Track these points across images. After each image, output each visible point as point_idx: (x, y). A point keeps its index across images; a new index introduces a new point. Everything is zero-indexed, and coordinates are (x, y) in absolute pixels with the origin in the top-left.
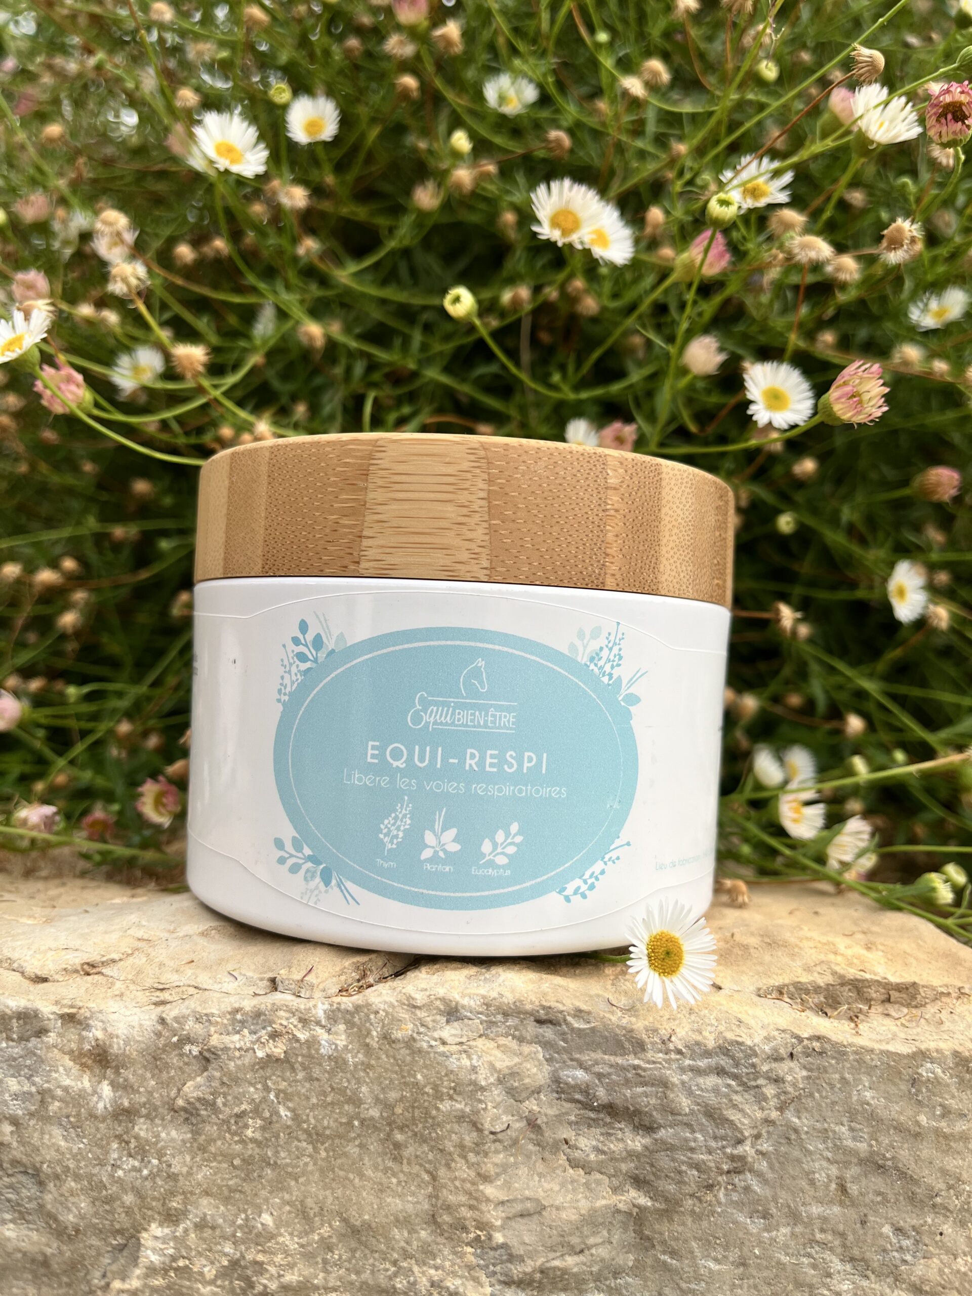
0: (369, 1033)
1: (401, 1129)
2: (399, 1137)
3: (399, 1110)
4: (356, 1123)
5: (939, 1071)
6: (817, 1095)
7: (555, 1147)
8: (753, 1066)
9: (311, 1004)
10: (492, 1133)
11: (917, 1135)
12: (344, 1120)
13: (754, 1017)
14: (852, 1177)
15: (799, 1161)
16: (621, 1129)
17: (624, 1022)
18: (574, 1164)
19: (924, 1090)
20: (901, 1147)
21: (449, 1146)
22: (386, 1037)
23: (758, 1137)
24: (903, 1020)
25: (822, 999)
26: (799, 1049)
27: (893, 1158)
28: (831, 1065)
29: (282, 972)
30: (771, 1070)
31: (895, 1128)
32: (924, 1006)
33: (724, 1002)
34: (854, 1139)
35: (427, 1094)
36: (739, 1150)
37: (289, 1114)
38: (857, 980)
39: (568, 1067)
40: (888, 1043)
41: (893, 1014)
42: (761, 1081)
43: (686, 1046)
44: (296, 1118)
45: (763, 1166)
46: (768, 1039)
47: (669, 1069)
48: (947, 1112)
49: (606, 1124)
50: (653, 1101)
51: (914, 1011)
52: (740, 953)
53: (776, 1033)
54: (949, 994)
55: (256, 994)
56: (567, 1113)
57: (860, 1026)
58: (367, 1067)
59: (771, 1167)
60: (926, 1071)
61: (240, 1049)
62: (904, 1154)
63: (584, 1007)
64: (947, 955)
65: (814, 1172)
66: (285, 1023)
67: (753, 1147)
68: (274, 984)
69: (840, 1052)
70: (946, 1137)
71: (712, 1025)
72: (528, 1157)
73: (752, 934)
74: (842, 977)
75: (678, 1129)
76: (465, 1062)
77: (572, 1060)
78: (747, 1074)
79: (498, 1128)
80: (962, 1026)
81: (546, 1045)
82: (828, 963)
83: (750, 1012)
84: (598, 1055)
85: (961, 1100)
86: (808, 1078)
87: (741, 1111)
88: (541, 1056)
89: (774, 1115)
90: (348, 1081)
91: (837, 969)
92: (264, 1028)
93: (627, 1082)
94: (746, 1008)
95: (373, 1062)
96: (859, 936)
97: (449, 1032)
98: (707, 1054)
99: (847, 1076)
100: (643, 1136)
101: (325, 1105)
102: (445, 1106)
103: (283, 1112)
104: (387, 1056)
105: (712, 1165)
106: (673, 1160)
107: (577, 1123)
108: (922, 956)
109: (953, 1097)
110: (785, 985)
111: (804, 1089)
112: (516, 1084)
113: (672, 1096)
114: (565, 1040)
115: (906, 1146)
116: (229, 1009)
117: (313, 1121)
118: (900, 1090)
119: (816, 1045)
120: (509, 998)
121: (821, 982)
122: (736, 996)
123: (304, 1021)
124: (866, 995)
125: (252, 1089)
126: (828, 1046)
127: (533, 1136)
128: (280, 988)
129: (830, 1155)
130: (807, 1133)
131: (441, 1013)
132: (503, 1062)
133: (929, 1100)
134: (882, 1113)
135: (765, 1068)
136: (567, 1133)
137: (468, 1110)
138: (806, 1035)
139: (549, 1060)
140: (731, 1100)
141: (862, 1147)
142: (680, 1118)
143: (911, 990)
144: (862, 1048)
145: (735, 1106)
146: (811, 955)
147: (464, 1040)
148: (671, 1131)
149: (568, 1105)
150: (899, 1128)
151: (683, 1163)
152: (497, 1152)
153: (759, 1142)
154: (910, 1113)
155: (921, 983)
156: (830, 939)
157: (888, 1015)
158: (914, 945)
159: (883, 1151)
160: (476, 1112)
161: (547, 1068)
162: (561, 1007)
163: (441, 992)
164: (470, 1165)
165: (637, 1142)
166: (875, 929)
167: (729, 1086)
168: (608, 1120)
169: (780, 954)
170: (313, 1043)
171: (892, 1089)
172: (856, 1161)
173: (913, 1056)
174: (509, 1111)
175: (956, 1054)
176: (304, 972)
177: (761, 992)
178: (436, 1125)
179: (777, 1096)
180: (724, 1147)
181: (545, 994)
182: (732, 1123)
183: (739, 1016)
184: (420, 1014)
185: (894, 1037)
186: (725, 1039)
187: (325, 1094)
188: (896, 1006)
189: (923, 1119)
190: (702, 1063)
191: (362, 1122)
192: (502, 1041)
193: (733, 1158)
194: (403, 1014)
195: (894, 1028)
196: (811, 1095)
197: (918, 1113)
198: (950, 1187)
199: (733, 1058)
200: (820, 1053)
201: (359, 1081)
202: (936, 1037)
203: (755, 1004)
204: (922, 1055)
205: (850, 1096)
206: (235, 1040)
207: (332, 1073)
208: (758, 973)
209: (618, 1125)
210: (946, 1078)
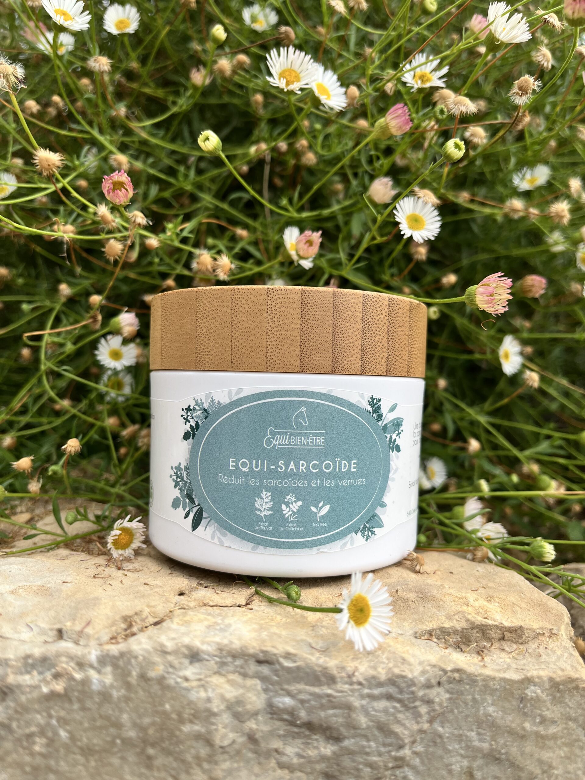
0: (129, 674)
1: (153, 745)
2: (151, 751)
3: (151, 731)
4: (118, 741)
5: (539, 691)
6: (456, 711)
7: (268, 754)
8: (413, 693)
9: (86, 651)
10: (222, 747)
11: (523, 737)
12: (109, 739)
13: (413, 656)
14: (478, 766)
15: (441, 757)
16: (316, 740)
17: (321, 661)
18: (282, 766)
19: (529, 705)
20: (512, 745)
21: (189, 758)
22: (143, 677)
23: (414, 742)
24: (513, 654)
25: (459, 639)
26: (444, 678)
27: (506, 753)
28: (466, 690)
29: (68, 624)
30: (425, 695)
31: (508, 732)
32: (527, 643)
33: (392, 643)
34: (480, 740)
35: (174, 720)
36: (401, 753)
37: (67, 734)
38: (483, 625)
39: (280, 695)
40: (504, 672)
41: (507, 649)
42: (418, 703)
43: (366, 679)
44: (73, 738)
45: (417, 761)
46: (424, 672)
47: (352, 696)
48: (544, 720)
49: (306, 736)
50: (340, 720)
51: (521, 647)
52: (402, 605)
53: (428, 668)
54: (544, 634)
55: (46, 642)
56: (278, 729)
57: (485, 659)
58: (127, 699)
59: (422, 762)
60: (531, 691)
61: (30, 686)
62: (514, 750)
63: (292, 650)
64: (540, 604)
65: (452, 765)
66: (65, 666)
67: (410, 749)
68: (60, 634)
69: (472, 680)
70: (543, 737)
71: (383, 663)
72: (248, 761)
73: (411, 591)
74: (473, 623)
75: (358, 739)
76: (203, 694)
77: (282, 689)
78: (408, 698)
79: (226, 743)
80: (554, 659)
81: (264, 679)
82: (463, 612)
83: (411, 652)
84: (301, 686)
85: (553, 712)
86: (450, 699)
87: (403, 725)
88: (259, 687)
89: (426, 726)
90: (113, 710)
91: (469, 617)
92: (49, 670)
93: (322, 707)
94: (408, 648)
95: (133, 696)
96: (481, 591)
97: (191, 671)
98: (380, 684)
99: (477, 697)
100: (332, 745)
101: (94, 728)
102: (186, 728)
103: (63, 734)
104: (144, 690)
105: (381, 764)
106: (354, 761)
107: (284, 736)
108: (524, 606)
109: (548, 709)
110: (433, 630)
111: (447, 707)
112: (240, 709)
113: (354, 715)
114: (278, 676)
115: (515, 744)
116: (23, 655)
117: (85, 740)
118: (512, 705)
119: (456, 675)
120: (237, 644)
121: (458, 627)
122: (400, 639)
123: (81, 665)
124: (488, 635)
125: (38, 716)
126: (464, 676)
127: (252, 747)
128: (65, 637)
129: (462, 752)
130: (448, 738)
131: (185, 656)
132: (231, 693)
133: (532, 712)
134: (499, 722)
135: (421, 693)
136: (276, 744)
137: (203, 730)
138: (449, 668)
139: (266, 690)
140: (396, 718)
141: (485, 746)
142: (359, 731)
143: (518, 631)
144: (488, 676)
145: (399, 722)
146: (452, 607)
147: (202, 677)
148: (353, 740)
149: (278, 723)
150: (511, 732)
151: (360, 763)
152: (225, 761)
153: (414, 746)
154: (518, 721)
155: (526, 627)
156: (464, 595)
157: (503, 650)
158: (517, 597)
159: (499, 748)
160: (209, 732)
161: (264, 696)
162: (275, 651)
163: (186, 640)
164: (204, 771)
165: (328, 749)
166: (491, 585)
167: (394, 707)
168: (307, 733)
169: (430, 606)
170: (86, 682)
171: (507, 705)
172: (480, 755)
173: (522, 682)
174: (235, 730)
175: (551, 679)
176: (83, 624)
177: (417, 635)
178: (179, 742)
179: (428, 713)
180: (390, 752)
181: (264, 641)
182: (396, 735)
183: (404, 655)
184: (170, 658)
185: (509, 667)
186: (393, 674)
187: (94, 720)
188: (509, 643)
189: (527, 725)
190: (376, 692)
191: (123, 740)
192: (232, 677)
193: (396, 759)
194: (157, 659)
195: (508, 660)
196: (452, 711)
197: (524, 721)
198: (544, 772)
199: (398, 687)
200: (459, 681)
201: (121, 711)
202: (537, 667)
203: (413, 645)
204: (528, 681)
205: (478, 710)
206: (27, 679)
207: (100, 705)
208: (415, 620)
209: (315, 737)
210: (544, 696)
